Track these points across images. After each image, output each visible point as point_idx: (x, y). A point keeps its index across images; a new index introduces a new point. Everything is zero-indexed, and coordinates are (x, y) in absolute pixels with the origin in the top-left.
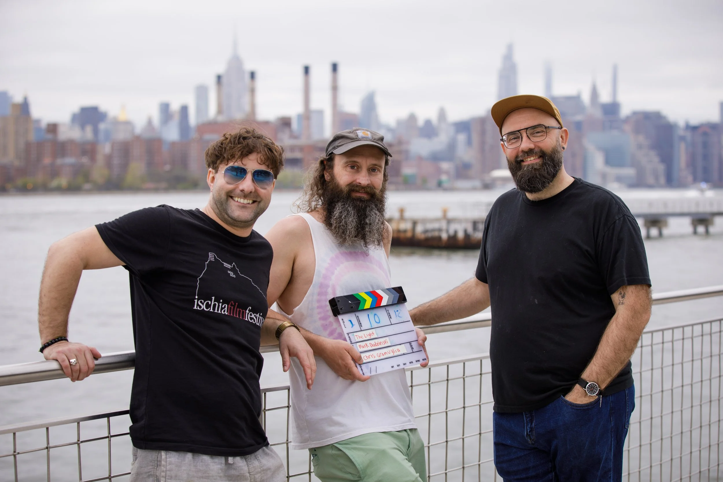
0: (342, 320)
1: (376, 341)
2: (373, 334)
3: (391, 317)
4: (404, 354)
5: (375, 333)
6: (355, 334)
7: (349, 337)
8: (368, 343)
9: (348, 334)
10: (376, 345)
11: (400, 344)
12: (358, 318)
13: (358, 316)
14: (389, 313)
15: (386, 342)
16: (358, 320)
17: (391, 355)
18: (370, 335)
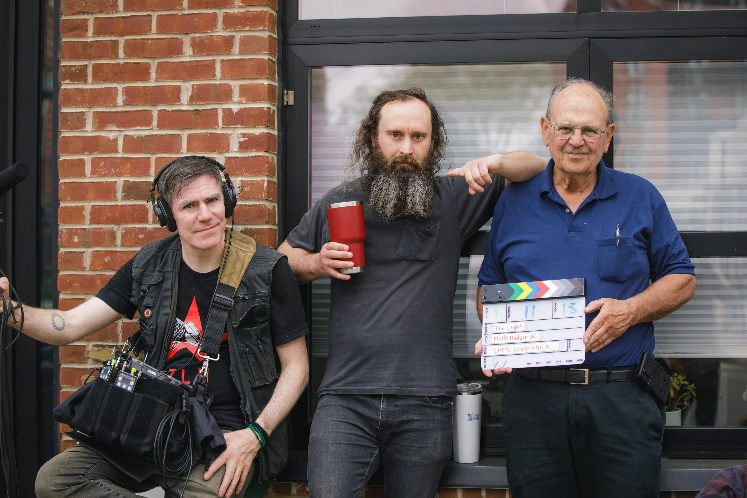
0: (487, 309)
1: (521, 334)
2: (520, 327)
3: (555, 311)
4: (553, 352)
5: (523, 326)
6: (495, 325)
7: (486, 328)
8: (508, 336)
9: (486, 324)
10: (518, 339)
11: (553, 341)
12: (508, 309)
13: (509, 307)
14: (556, 306)
15: (535, 337)
16: (508, 311)
17: (535, 350)
18: (516, 328)
